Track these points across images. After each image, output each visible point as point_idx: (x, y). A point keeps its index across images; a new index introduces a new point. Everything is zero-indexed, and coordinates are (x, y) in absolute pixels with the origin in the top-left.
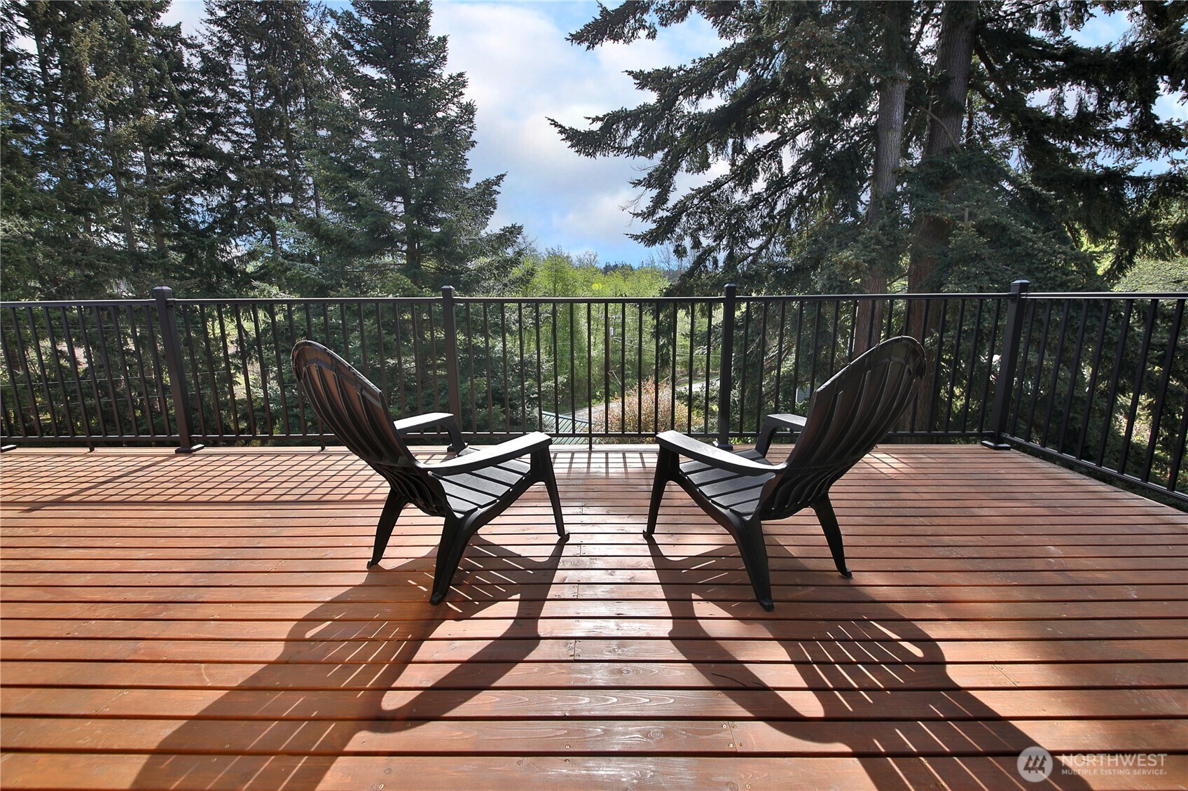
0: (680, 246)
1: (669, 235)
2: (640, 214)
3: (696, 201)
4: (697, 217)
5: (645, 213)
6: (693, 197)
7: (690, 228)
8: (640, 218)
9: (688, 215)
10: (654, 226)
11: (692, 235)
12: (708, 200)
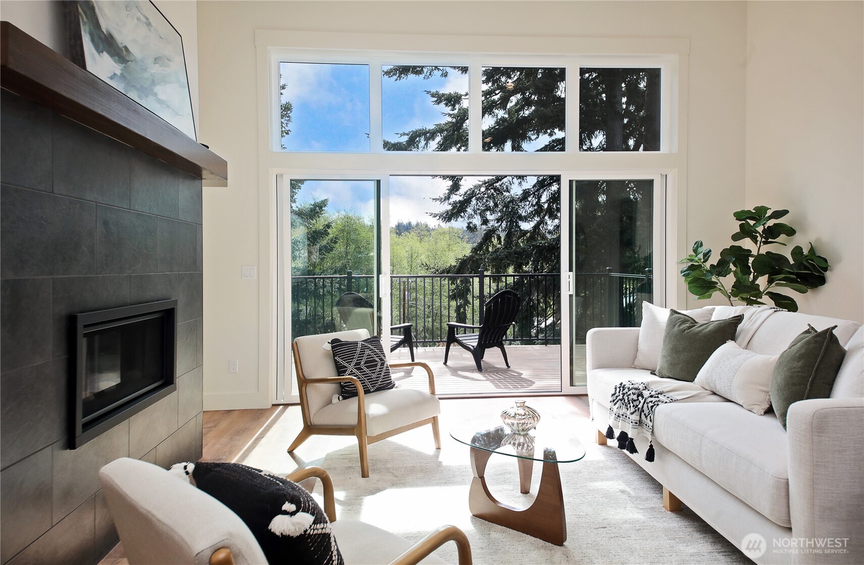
0: (471, 223)
1: (462, 214)
2: (438, 199)
3: (483, 189)
4: (485, 201)
5: (442, 199)
6: (480, 186)
7: (479, 209)
8: (438, 202)
9: (477, 199)
10: (450, 207)
11: (480, 214)
12: (492, 189)
